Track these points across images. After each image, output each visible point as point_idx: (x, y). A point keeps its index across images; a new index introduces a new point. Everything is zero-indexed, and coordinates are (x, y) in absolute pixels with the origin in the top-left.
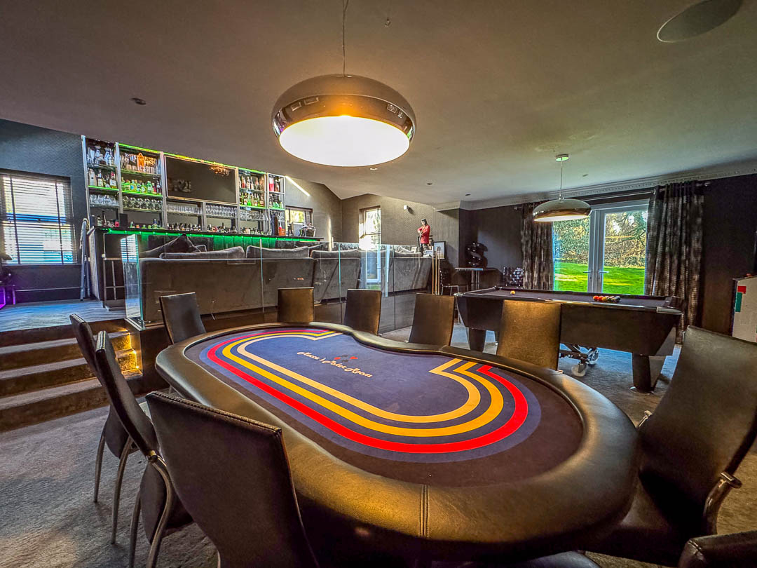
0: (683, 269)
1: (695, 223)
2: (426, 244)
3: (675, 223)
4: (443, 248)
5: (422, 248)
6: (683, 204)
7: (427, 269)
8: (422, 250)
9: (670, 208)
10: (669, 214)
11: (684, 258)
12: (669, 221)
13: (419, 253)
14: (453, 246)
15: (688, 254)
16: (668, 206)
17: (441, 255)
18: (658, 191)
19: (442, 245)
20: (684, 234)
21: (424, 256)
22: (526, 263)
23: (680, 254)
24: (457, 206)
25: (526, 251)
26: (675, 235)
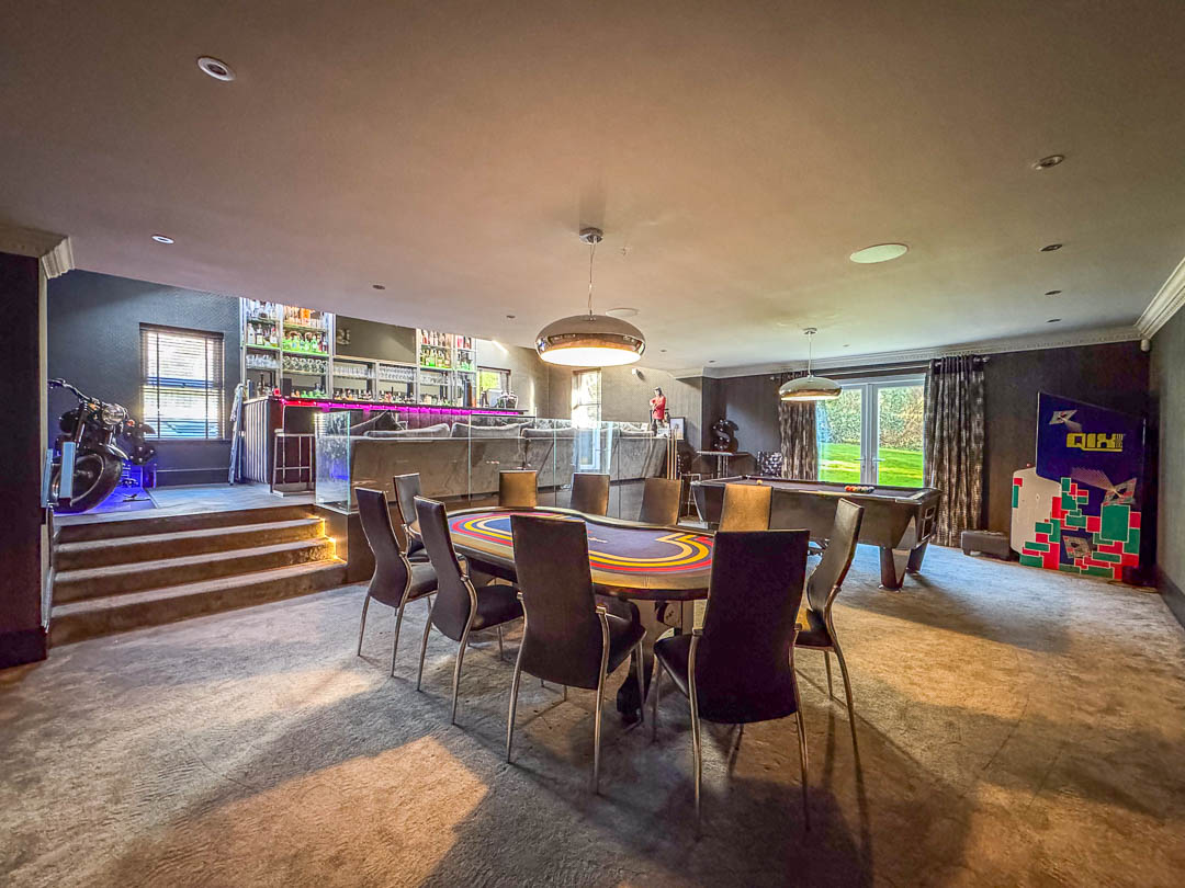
0: (963, 457)
1: (975, 403)
2: (660, 421)
3: (953, 404)
4: (681, 426)
5: (655, 426)
6: (960, 382)
7: (661, 452)
8: (655, 428)
9: (946, 384)
10: (946, 392)
11: (964, 444)
12: (946, 400)
13: (651, 432)
14: (696, 425)
15: (968, 441)
16: (946, 382)
17: (679, 435)
18: (933, 366)
19: (680, 422)
20: (963, 417)
21: (658, 436)
22: (785, 447)
23: (959, 440)
24: (699, 373)
25: (785, 432)
26: (953, 416)
